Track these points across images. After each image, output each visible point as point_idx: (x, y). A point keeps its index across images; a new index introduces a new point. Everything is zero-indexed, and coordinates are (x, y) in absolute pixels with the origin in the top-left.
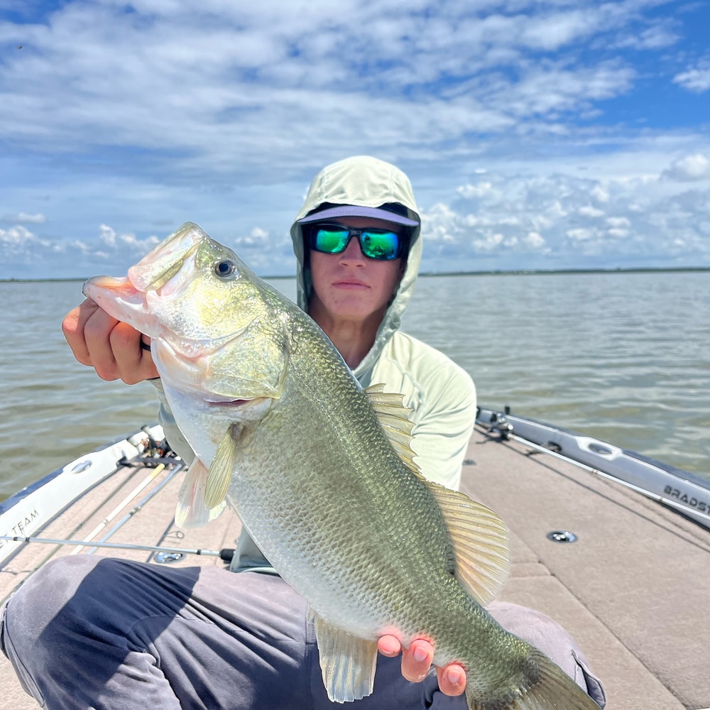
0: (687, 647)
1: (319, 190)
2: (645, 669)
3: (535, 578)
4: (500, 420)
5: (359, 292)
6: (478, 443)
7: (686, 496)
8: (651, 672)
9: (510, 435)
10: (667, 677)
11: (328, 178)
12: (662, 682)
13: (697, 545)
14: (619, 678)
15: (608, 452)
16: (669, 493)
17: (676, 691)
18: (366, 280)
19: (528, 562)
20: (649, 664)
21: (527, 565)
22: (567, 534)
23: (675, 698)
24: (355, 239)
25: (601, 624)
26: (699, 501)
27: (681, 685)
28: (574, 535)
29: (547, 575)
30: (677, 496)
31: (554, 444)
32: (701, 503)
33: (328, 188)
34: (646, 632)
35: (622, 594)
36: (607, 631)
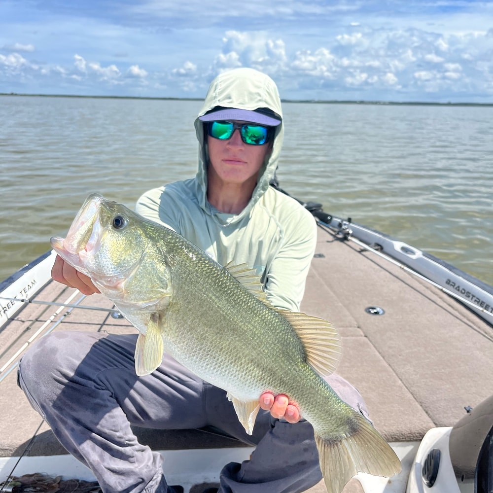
0: (442, 387)
1: (214, 95)
2: (414, 399)
3: (354, 338)
4: (344, 227)
5: (239, 166)
6: (328, 242)
7: (459, 287)
8: (417, 401)
9: (350, 238)
10: (426, 405)
11: (221, 85)
12: (423, 408)
13: (461, 320)
14: (397, 405)
15: (413, 253)
16: (449, 284)
17: (431, 414)
18: (244, 159)
19: (351, 327)
20: (417, 397)
21: (350, 329)
22: (378, 309)
23: (430, 419)
24: (237, 131)
25: (391, 370)
26: (467, 290)
27: (434, 411)
28: (383, 310)
29: (361, 336)
30: (454, 286)
31: (378, 245)
32: (468, 292)
33: (220, 93)
34: (418, 376)
35: (407, 351)
36: (394, 374)
